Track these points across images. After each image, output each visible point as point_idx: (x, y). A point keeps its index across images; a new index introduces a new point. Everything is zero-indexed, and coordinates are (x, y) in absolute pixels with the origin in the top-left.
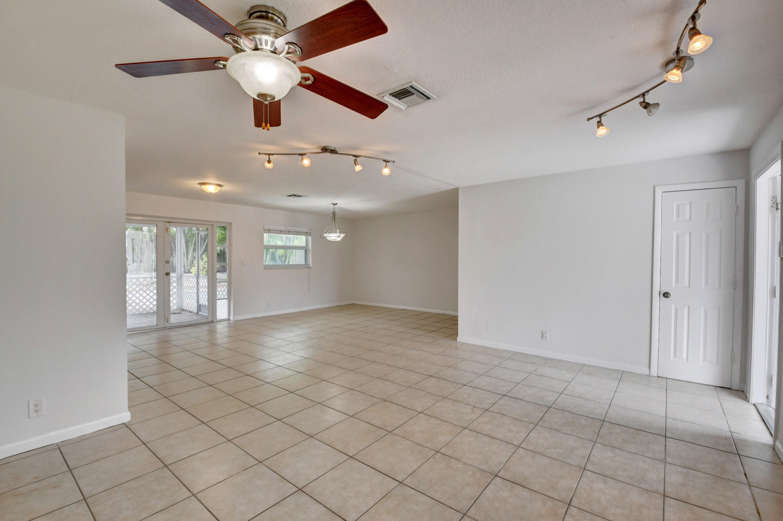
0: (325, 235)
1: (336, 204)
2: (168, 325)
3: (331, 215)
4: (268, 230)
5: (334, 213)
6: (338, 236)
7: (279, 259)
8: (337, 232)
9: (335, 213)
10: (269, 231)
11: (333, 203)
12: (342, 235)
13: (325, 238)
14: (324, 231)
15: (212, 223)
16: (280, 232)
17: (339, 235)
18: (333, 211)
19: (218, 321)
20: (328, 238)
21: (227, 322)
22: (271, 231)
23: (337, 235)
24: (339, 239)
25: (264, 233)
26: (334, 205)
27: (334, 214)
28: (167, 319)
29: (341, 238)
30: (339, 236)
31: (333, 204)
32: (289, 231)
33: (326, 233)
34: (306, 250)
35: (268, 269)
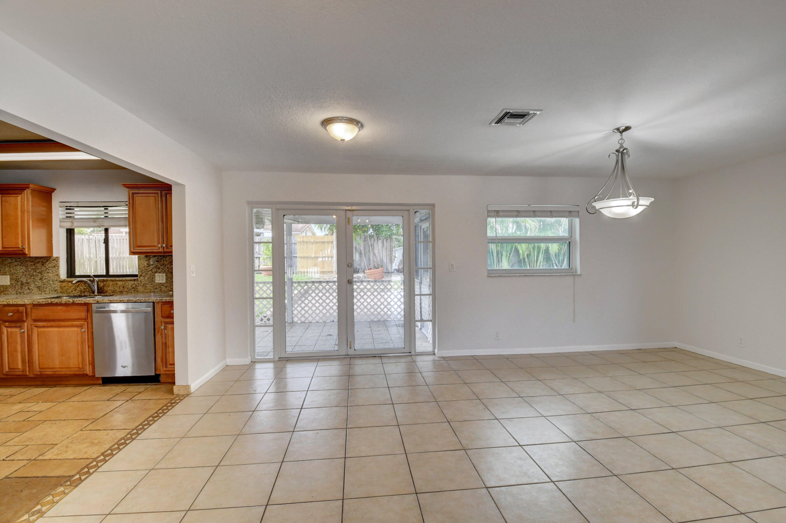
0: (598, 205)
1: (627, 128)
2: (351, 352)
3: (614, 158)
4: (495, 211)
5: (622, 150)
6: (633, 203)
7: (555, 258)
8: (630, 194)
9: (625, 151)
10: (497, 214)
11: (617, 127)
12: (645, 202)
13: (597, 212)
14: (596, 197)
15: (408, 208)
16: (517, 213)
17: (636, 200)
18: (618, 147)
19: (418, 354)
20: (605, 212)
21: (431, 358)
22: (501, 213)
23: (630, 202)
24: (634, 212)
25: (488, 216)
26: (621, 132)
27: (621, 153)
28: (350, 344)
29: (640, 209)
30: (636, 204)
31: (618, 129)
32: (534, 211)
33: (601, 199)
34: (570, 242)
35: (496, 276)
